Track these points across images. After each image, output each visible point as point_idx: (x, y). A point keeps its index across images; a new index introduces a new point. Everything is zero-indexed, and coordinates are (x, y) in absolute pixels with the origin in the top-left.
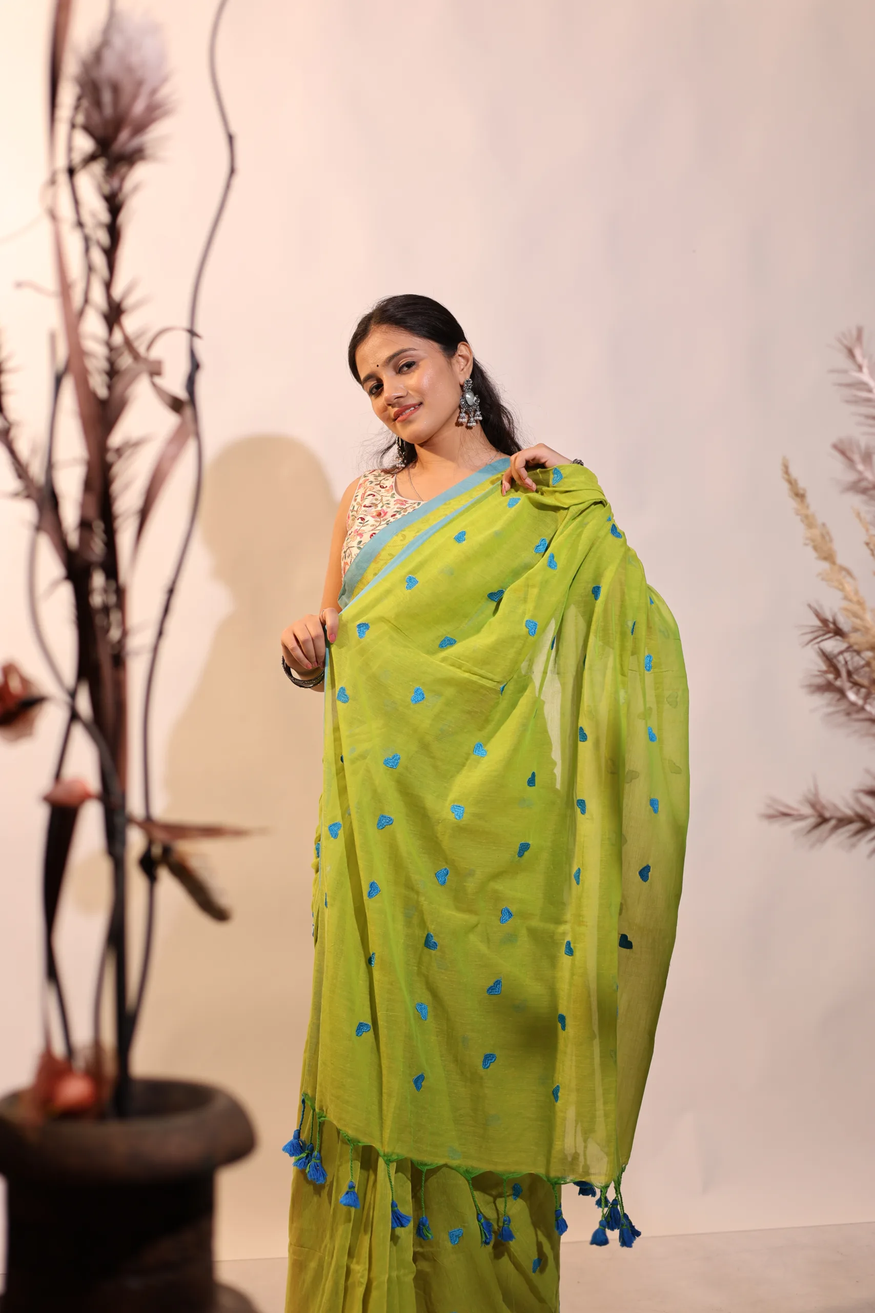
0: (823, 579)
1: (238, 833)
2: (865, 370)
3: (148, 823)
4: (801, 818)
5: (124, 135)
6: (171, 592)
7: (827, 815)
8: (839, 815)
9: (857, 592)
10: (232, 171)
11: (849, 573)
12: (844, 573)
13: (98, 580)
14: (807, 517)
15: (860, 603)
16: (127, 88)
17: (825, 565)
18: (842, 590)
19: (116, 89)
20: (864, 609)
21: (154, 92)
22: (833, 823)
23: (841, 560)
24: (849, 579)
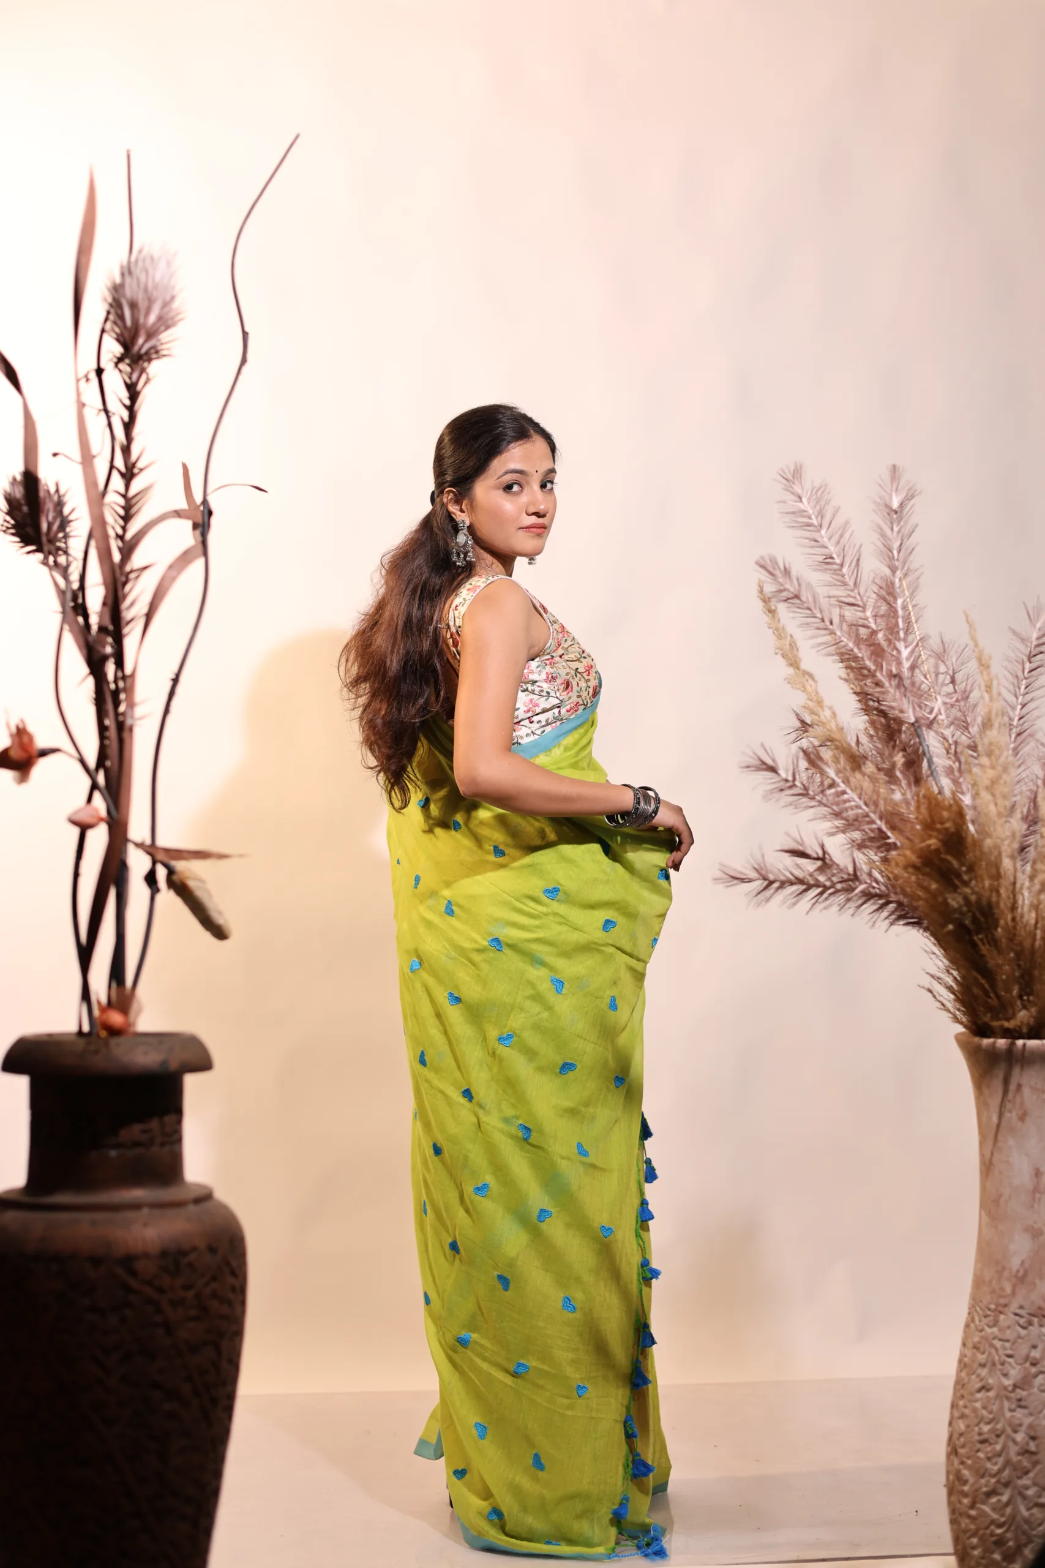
0: (789, 683)
1: (222, 856)
2: (804, 500)
3: (151, 850)
4: (750, 881)
5: (141, 341)
6: (176, 681)
7: (771, 877)
8: (783, 878)
9: (817, 693)
10: (244, 361)
11: (811, 676)
12: (807, 676)
13: (110, 668)
14: (777, 629)
15: (820, 703)
16: (142, 305)
17: (791, 671)
18: (805, 690)
19: (133, 306)
20: (821, 707)
21: (166, 304)
22: (776, 885)
23: (804, 666)
24: (811, 682)
